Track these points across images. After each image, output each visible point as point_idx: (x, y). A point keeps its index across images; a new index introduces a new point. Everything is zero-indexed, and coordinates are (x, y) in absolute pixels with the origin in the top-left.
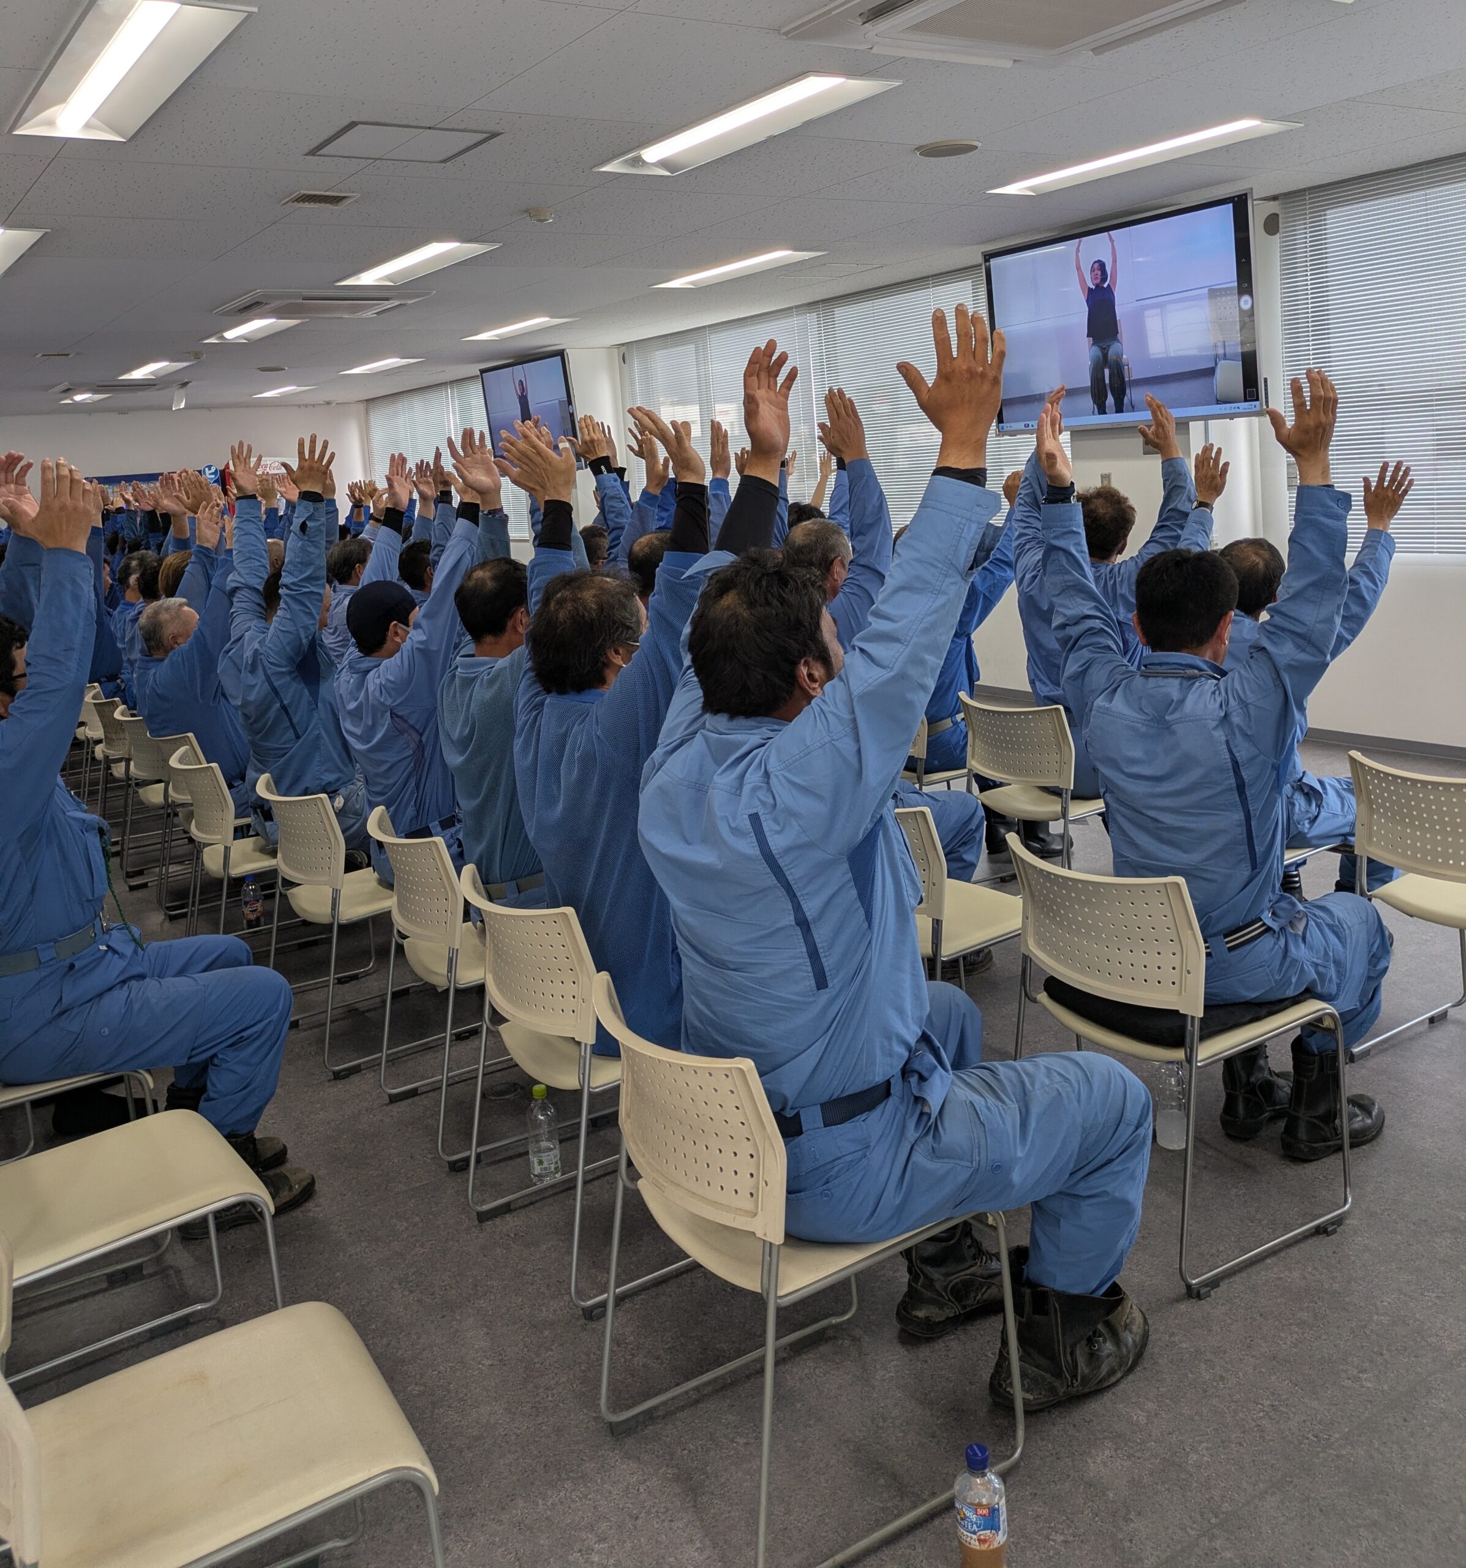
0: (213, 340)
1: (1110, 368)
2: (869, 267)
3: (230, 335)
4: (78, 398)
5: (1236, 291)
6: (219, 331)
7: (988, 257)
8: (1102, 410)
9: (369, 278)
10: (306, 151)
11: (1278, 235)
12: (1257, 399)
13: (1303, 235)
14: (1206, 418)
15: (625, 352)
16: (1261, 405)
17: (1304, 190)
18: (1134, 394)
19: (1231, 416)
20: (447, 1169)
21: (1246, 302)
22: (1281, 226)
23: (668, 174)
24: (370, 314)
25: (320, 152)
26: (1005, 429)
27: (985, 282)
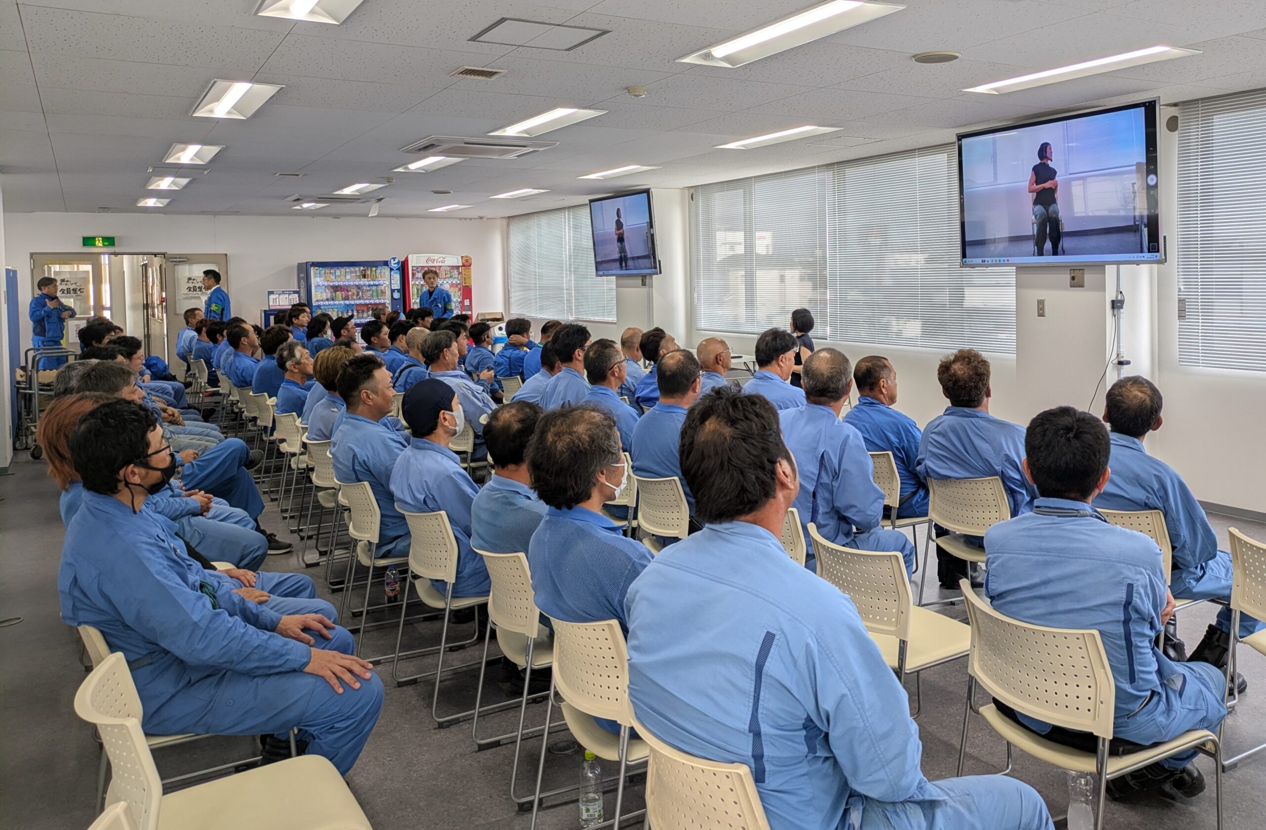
0: (400, 170)
2: (873, 141)
3: (413, 166)
4: (305, 206)
5: (1144, 172)
6: (405, 164)
7: (961, 137)
8: (1041, 253)
9: (512, 131)
10: (469, 37)
11: (1177, 132)
12: (1158, 251)
13: (1194, 130)
14: (1118, 263)
15: (693, 193)
16: (1161, 256)
17: (1198, 100)
19: (1138, 263)
20: (517, 808)
21: (1152, 181)
22: (1179, 125)
23: (731, 67)
24: (512, 156)
25: (479, 39)
26: (967, 263)
27: (957, 155)
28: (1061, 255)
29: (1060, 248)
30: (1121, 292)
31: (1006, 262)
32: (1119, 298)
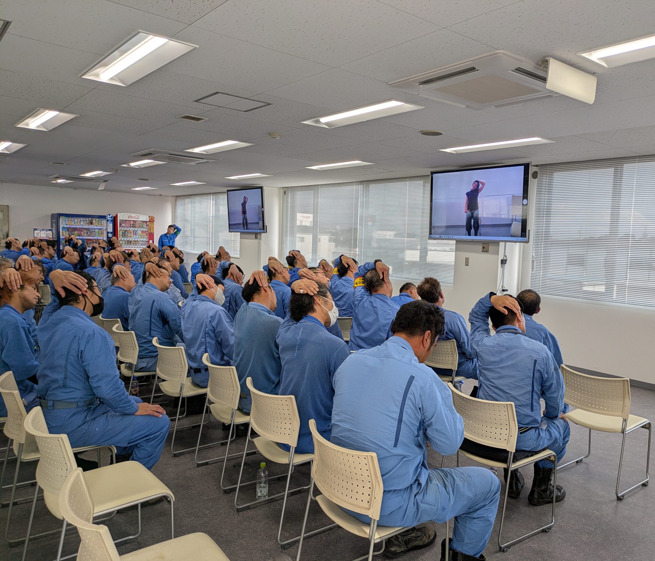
0: (125, 166)
1: (474, 219)
2: (388, 171)
3: (132, 164)
4: (59, 181)
5: (522, 197)
6: (128, 162)
7: (433, 173)
8: (469, 235)
9: (197, 150)
10: (194, 100)
11: (537, 179)
12: (526, 237)
13: (545, 180)
14: (505, 241)
15: (285, 191)
16: (527, 239)
17: (548, 164)
18: (481, 230)
19: (515, 242)
20: (223, 492)
21: (525, 202)
22: (538, 176)
23: (328, 127)
24: (193, 164)
25: (199, 101)
26: (432, 237)
27: (430, 182)
28: (479, 236)
29: (478, 232)
30: (506, 256)
31: (452, 238)
32: (505, 259)
